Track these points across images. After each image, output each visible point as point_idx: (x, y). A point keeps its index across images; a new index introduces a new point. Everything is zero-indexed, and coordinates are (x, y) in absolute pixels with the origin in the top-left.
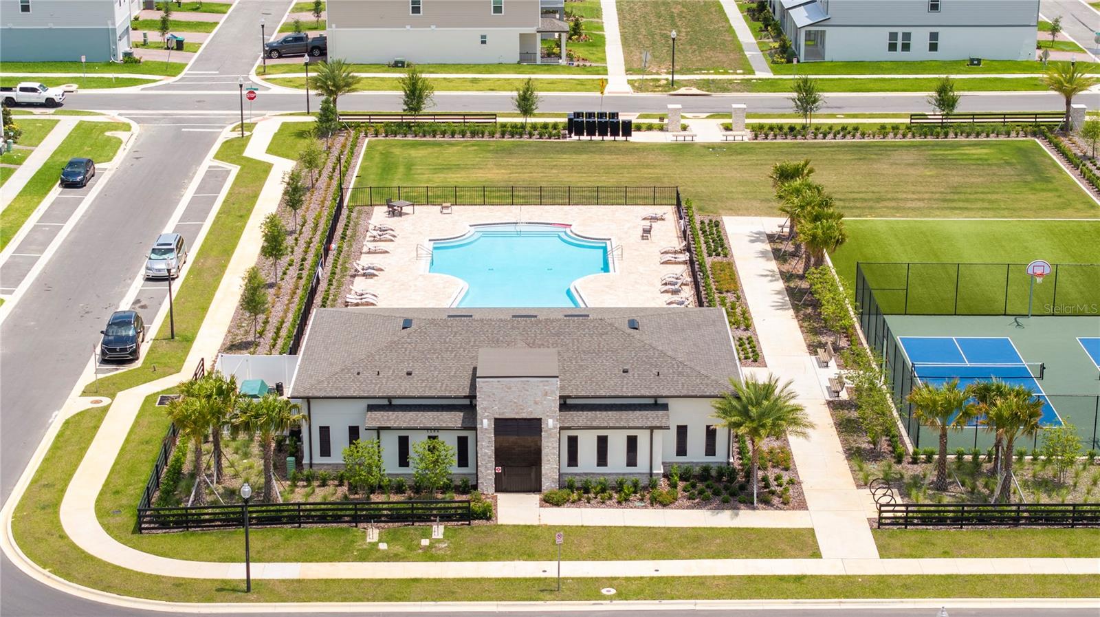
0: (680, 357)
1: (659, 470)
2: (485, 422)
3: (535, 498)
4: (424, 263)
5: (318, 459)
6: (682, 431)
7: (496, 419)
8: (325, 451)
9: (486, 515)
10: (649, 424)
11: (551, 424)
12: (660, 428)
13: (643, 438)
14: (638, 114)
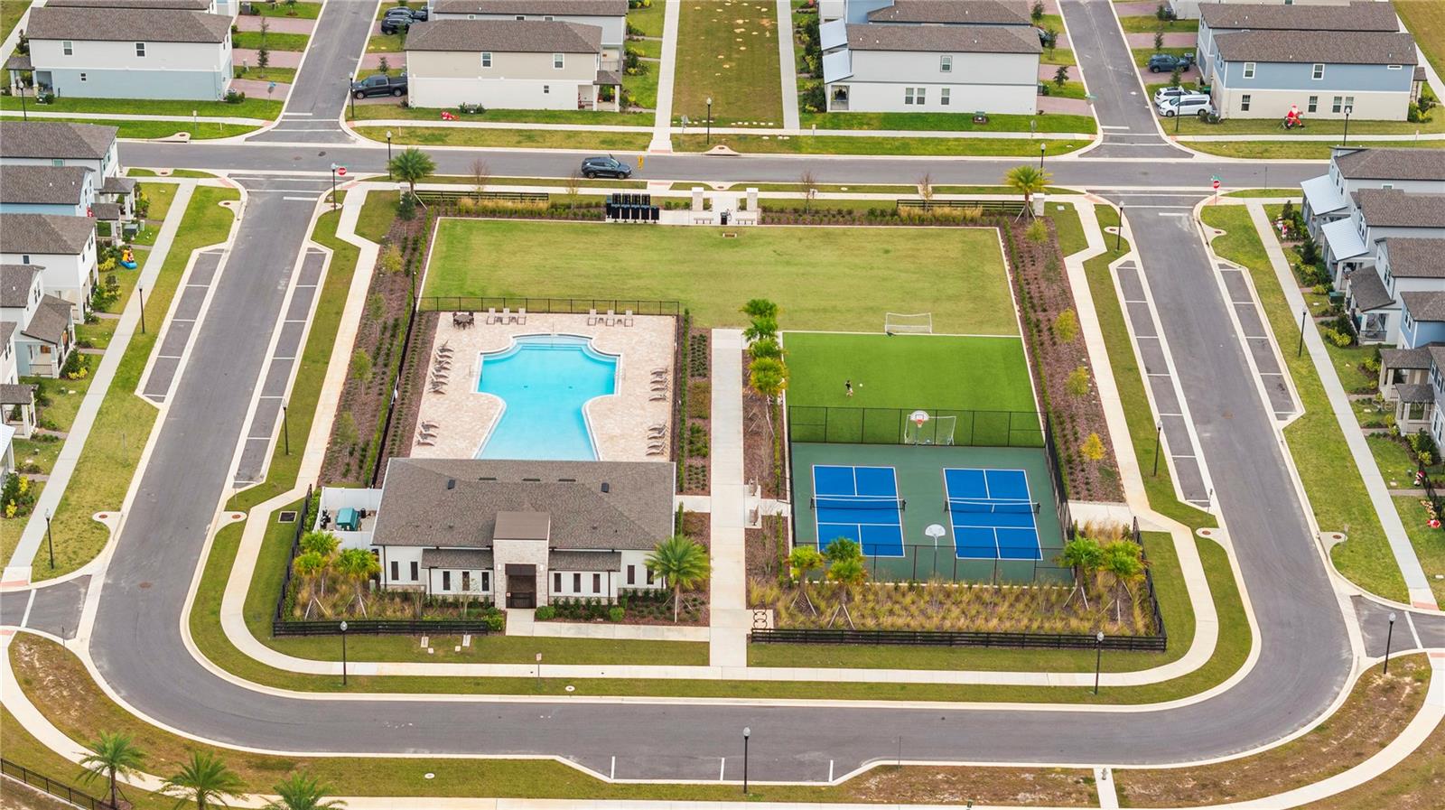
0: (633, 516)
1: (614, 595)
2: (499, 566)
3: (530, 613)
4: (475, 382)
5: (390, 581)
6: (631, 569)
7: (506, 565)
8: (395, 577)
9: (499, 628)
10: (607, 568)
11: (542, 569)
12: (614, 571)
13: (604, 576)
14: (672, 182)
